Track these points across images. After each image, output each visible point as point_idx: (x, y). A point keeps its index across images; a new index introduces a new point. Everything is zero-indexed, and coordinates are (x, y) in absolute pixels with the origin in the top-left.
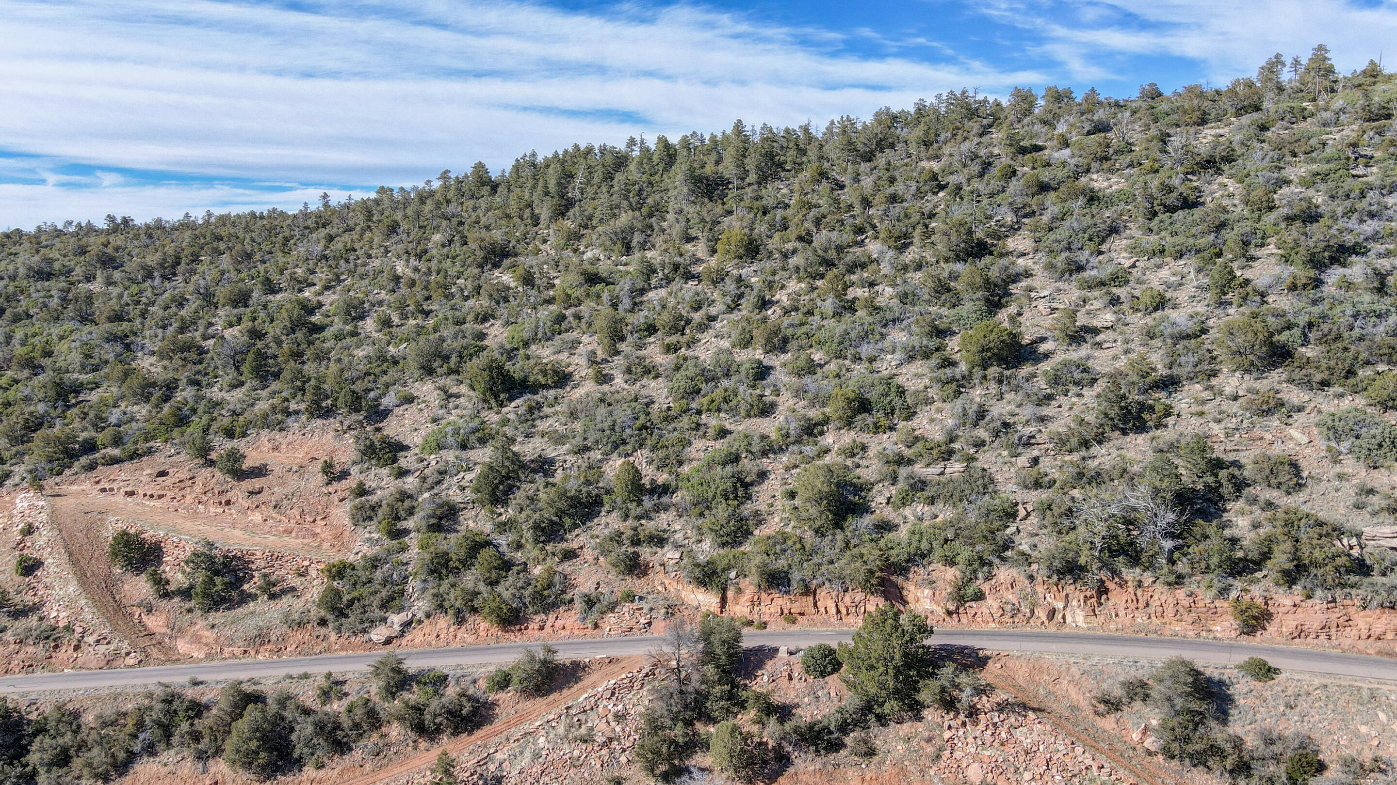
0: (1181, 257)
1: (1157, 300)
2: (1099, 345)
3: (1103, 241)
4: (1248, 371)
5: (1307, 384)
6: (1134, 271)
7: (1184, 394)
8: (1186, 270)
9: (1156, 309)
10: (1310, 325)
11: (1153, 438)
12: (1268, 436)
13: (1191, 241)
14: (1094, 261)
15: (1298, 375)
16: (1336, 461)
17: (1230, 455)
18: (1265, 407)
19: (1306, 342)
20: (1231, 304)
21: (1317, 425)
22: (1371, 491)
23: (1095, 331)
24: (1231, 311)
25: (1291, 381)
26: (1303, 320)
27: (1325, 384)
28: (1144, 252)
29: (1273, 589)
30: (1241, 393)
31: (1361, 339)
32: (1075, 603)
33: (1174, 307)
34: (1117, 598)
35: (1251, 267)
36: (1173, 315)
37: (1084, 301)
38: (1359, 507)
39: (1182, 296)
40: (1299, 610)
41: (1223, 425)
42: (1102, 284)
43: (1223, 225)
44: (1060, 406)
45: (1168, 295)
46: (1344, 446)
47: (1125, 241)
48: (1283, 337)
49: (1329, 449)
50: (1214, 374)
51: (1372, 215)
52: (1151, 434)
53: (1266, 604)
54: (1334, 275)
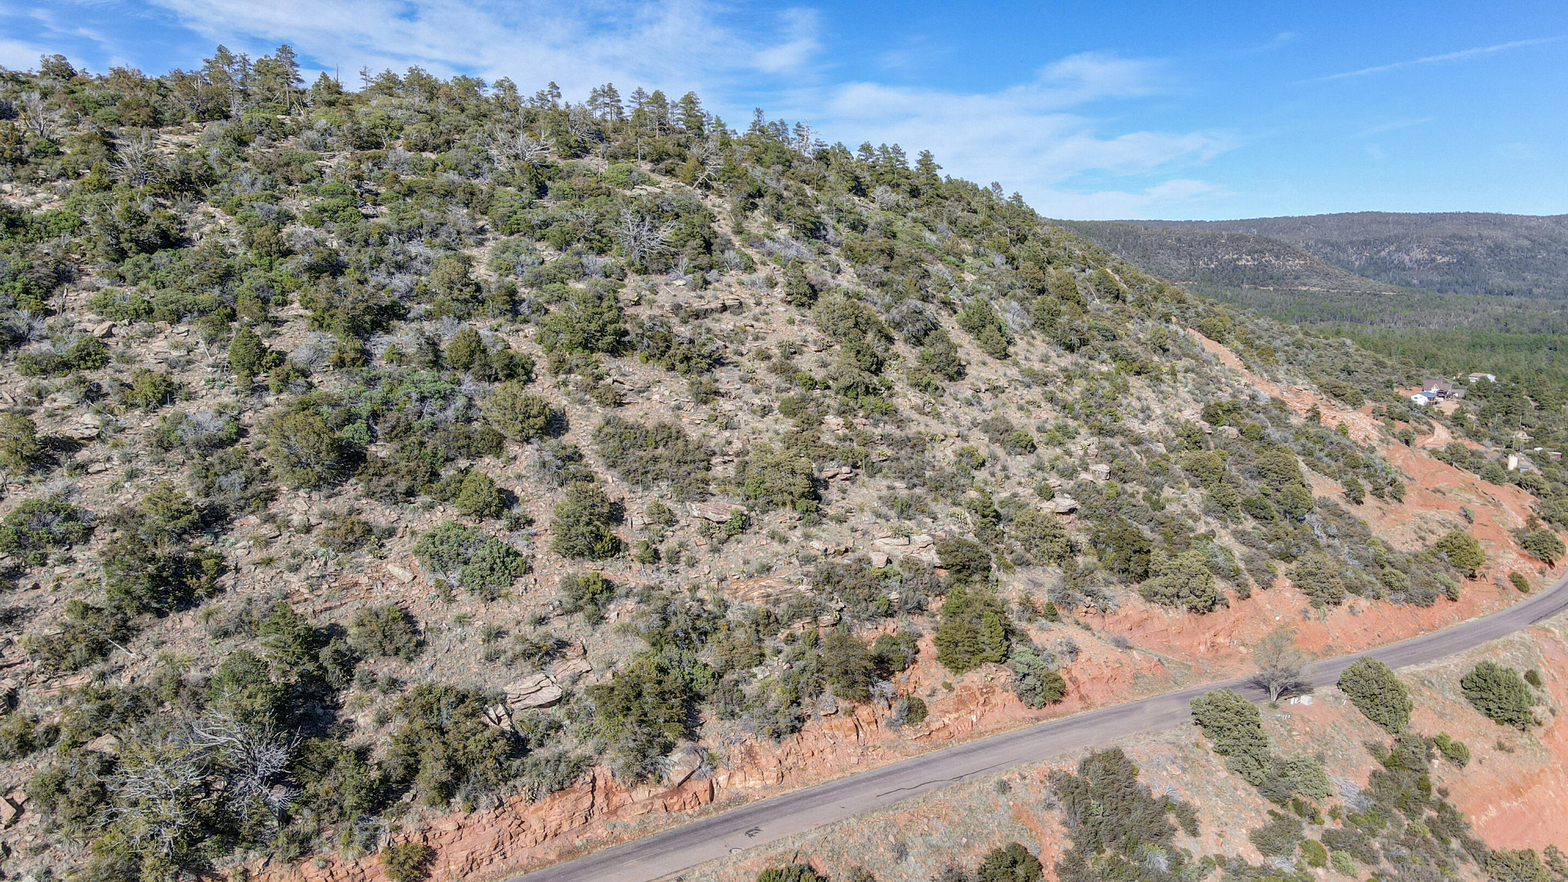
0: (179, 320)
1: (162, 388)
2: (82, 468)
3: (48, 294)
4: (317, 487)
5: (391, 497)
6: (111, 341)
7: (236, 534)
8: (191, 340)
9: (162, 403)
10: (375, 415)
11: (208, 615)
12: (364, 580)
13: (189, 297)
14: (42, 326)
15: (379, 484)
16: (450, 600)
17: (322, 617)
18: (350, 539)
19: (373, 439)
20: (267, 388)
21: (416, 553)
22: (500, 634)
23: (71, 445)
24: (270, 399)
25: (370, 495)
26: (364, 408)
27: (410, 493)
28: (121, 313)
29: (428, 813)
30: (313, 521)
31: (434, 428)
33: (190, 397)
35: (279, 335)
36: (190, 408)
37: (39, 395)
38: (491, 658)
39: (196, 378)
40: (466, 831)
41: (303, 575)
42: (65, 366)
43: (227, 275)
45: (176, 379)
46: (454, 577)
47: (84, 295)
48: (346, 433)
49: (439, 584)
50: (271, 496)
51: (400, 267)
52: (203, 608)
53: (426, 839)
54: (381, 345)
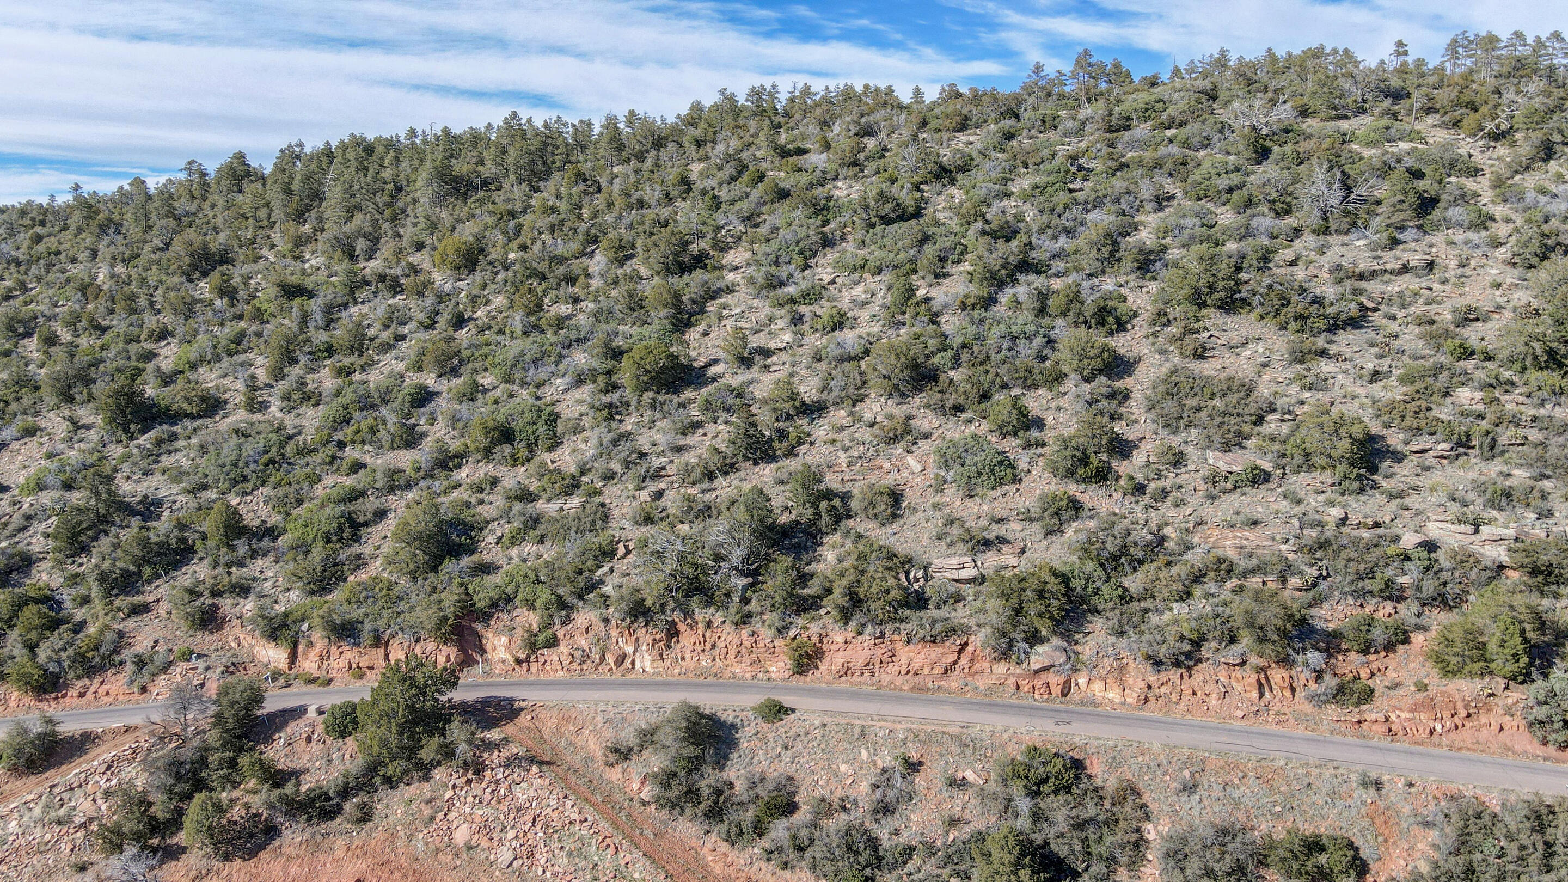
0: (879, 273)
2: (767, 368)
4: (892, 396)
5: (942, 409)
9: (834, 329)
11: (779, 468)
15: (936, 399)
16: (939, 490)
21: (935, 453)
22: (957, 522)
23: (768, 353)
25: (928, 406)
27: (958, 409)
28: (848, 266)
29: (831, 626)
30: (879, 419)
32: (644, 647)
33: (851, 328)
34: (687, 639)
36: (848, 335)
37: (771, 320)
38: (940, 537)
40: (850, 647)
41: (848, 454)
42: (793, 301)
44: (705, 435)
46: (950, 475)
48: (936, 360)
49: (937, 478)
50: (861, 399)
53: (821, 641)
